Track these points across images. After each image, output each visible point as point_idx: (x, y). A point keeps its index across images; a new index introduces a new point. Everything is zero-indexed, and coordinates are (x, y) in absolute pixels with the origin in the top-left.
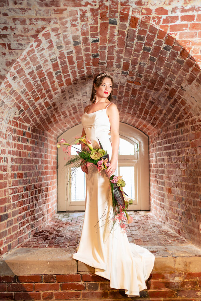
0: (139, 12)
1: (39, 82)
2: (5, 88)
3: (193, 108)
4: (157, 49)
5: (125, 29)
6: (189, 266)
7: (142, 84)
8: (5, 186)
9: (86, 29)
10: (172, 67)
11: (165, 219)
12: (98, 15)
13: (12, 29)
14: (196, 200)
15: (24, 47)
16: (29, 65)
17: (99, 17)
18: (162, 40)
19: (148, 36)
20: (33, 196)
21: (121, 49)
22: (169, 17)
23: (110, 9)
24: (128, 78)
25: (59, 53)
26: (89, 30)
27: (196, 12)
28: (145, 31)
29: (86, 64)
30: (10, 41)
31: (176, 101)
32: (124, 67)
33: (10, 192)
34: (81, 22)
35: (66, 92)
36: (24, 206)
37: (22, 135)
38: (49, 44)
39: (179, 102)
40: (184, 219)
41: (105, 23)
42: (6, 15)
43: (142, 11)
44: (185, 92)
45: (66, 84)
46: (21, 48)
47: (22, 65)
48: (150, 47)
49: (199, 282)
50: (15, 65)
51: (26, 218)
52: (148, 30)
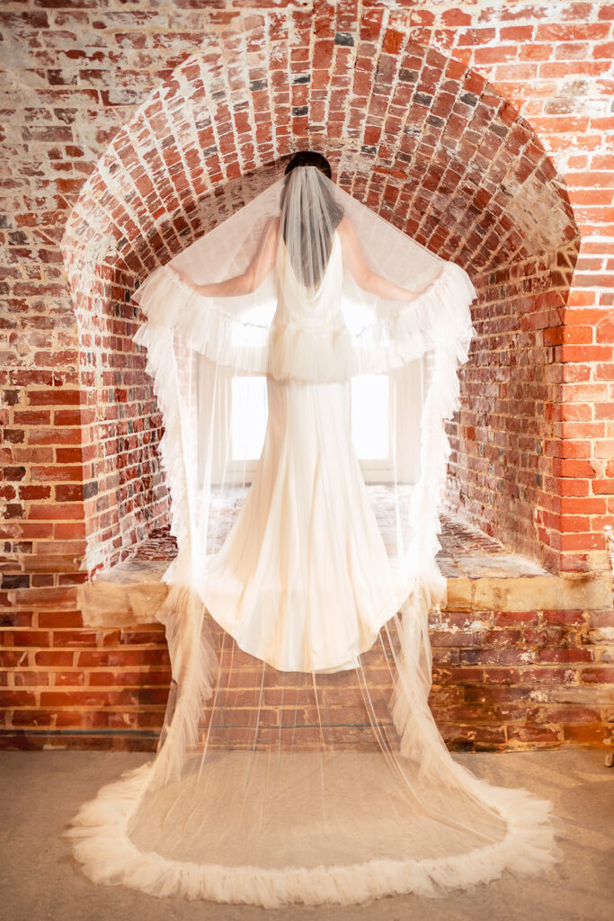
0: (405, 20)
1: (167, 175)
2: (92, 192)
3: (529, 238)
4: (446, 100)
5: (372, 55)
6: (506, 599)
7: (410, 177)
8: (92, 420)
9: (281, 55)
10: (480, 141)
11: (459, 500)
12: (310, 26)
13: (114, 58)
14: (529, 452)
15: (140, 98)
16: (147, 136)
17: (312, 29)
18: (457, 81)
19: (424, 71)
20: (148, 445)
21: (362, 97)
22: (474, 30)
23: (340, 13)
24: (377, 161)
25: (216, 107)
26: (289, 57)
27: (536, 19)
28: (418, 62)
29: (277, 129)
30: (107, 85)
31: (489, 219)
32: (368, 137)
33: (102, 432)
34: (272, 40)
35: (227, 195)
36: (129, 466)
37: (123, 300)
38: (195, 90)
39: (497, 222)
40: (501, 500)
41: (327, 42)
42: (99, 25)
43: (413, 18)
44: (510, 199)
45: (228, 175)
46: (132, 100)
47: (131, 138)
48: (430, 95)
49: (526, 632)
50: (117, 140)
51: (135, 496)
52: (424, 59)
